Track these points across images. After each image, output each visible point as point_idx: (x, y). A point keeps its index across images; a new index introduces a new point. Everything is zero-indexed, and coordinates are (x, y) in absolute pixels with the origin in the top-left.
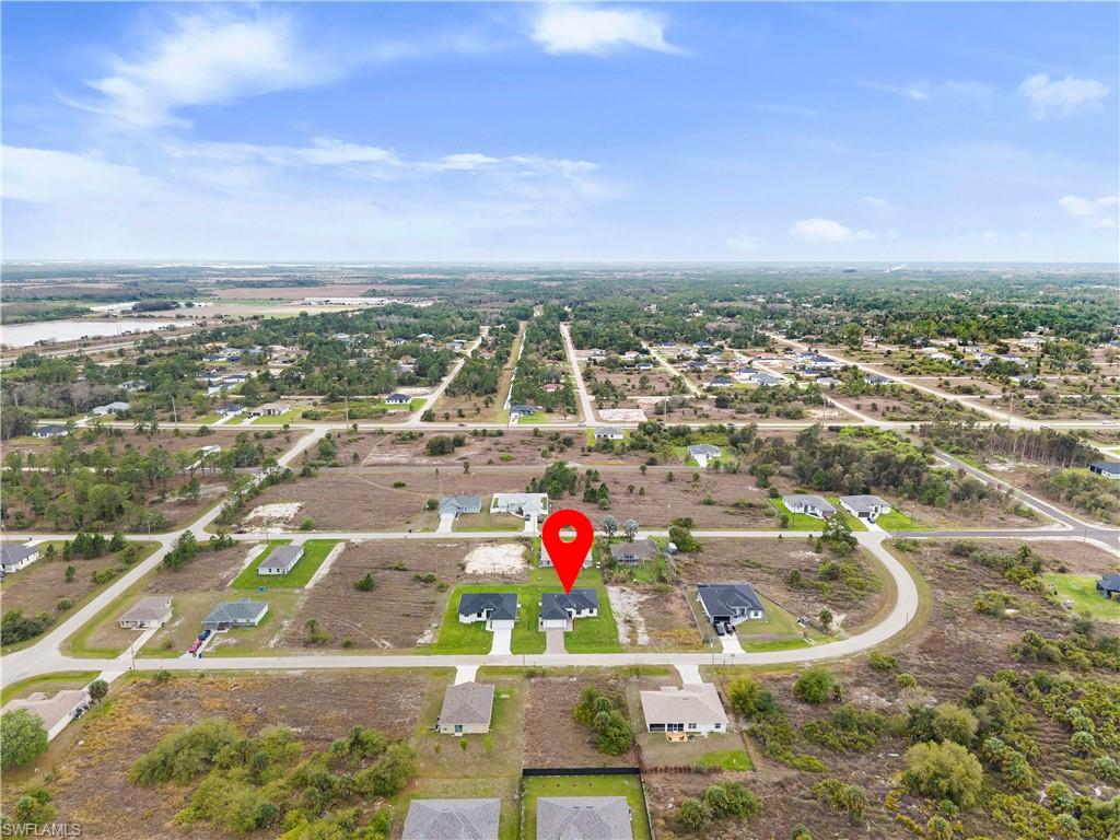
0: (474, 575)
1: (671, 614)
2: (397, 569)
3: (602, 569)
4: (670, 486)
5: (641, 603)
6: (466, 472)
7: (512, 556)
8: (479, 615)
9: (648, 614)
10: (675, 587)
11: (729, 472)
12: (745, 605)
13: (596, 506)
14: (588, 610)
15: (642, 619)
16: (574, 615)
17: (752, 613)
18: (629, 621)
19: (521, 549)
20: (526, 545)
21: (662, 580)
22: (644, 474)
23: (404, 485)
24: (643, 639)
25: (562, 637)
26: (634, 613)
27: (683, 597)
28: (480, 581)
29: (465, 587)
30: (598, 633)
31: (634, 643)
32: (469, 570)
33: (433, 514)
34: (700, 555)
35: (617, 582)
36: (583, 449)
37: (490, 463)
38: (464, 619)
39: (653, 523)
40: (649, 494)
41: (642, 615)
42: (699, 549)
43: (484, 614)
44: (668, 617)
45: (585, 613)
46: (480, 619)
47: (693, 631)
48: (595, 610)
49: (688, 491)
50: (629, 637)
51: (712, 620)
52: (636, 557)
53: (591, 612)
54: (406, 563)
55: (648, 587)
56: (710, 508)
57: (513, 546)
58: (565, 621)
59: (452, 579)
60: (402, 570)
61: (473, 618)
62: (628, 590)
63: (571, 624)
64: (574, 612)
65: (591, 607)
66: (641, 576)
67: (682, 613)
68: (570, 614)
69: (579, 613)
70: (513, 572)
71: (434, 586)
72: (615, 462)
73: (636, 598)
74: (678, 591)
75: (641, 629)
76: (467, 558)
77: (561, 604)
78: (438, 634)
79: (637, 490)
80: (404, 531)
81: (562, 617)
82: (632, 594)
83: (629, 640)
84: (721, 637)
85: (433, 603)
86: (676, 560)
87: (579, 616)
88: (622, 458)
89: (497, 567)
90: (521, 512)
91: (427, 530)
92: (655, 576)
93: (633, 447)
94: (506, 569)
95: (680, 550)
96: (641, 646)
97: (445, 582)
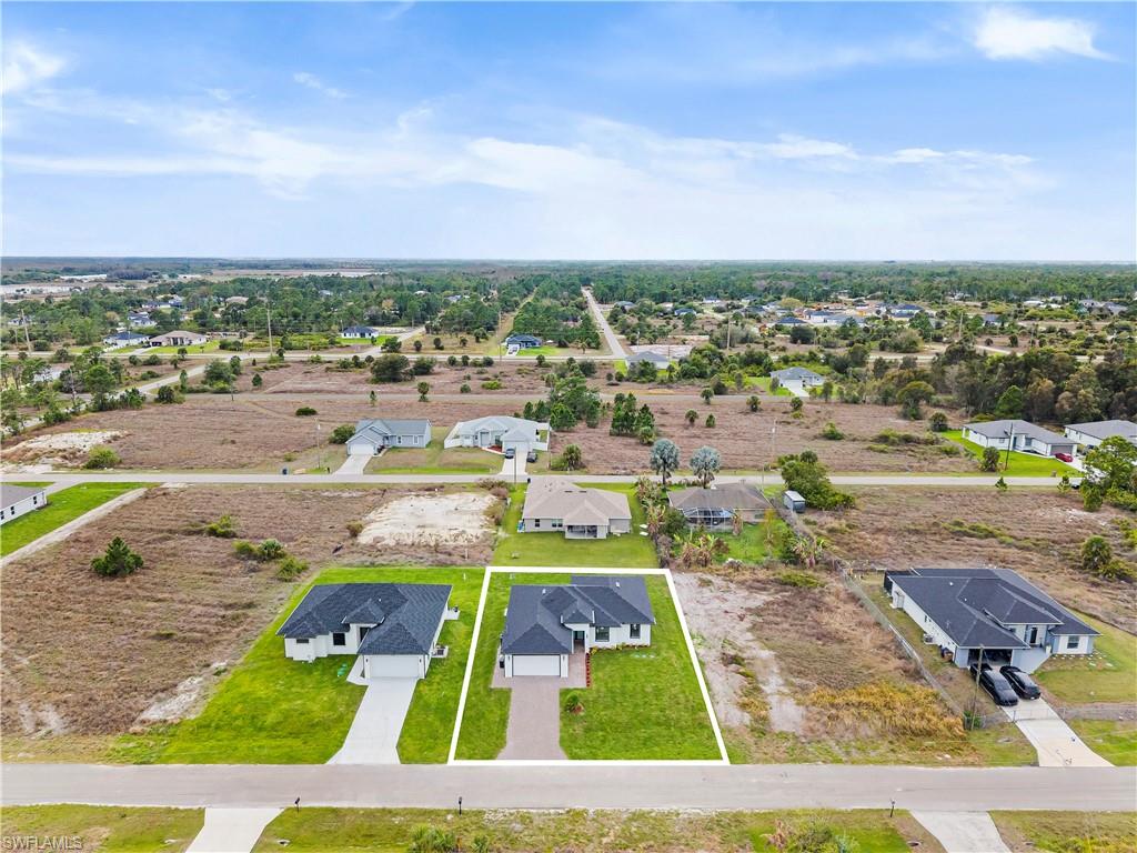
0: (375, 548)
1: (841, 641)
2: (213, 532)
3: (653, 537)
4: (753, 416)
5: (758, 612)
6: (423, 399)
7: (466, 513)
8: (339, 640)
9: (779, 641)
10: (823, 576)
11: (847, 402)
12: (1045, 619)
13: (633, 441)
14: (626, 629)
15: (766, 654)
16: (590, 641)
17: (1063, 640)
18: (735, 660)
19: (487, 500)
20: (497, 495)
21: (793, 558)
22: (708, 403)
23: (312, 412)
24: (786, 714)
25: (555, 709)
26: (743, 638)
27: (854, 598)
28: (380, 560)
29: (338, 572)
30: (658, 693)
31: (761, 727)
32: (365, 538)
33: (341, 449)
34: (854, 513)
35: (688, 564)
36: (609, 377)
37: (465, 390)
38: (296, 651)
39: (739, 463)
40: (722, 427)
41: (766, 642)
42: (848, 502)
43: (352, 637)
44: (835, 648)
45: (619, 636)
46: (339, 650)
47: (919, 690)
48: (645, 630)
49: (789, 423)
50: (744, 706)
51: (962, 659)
52: (725, 514)
53: (635, 632)
54: (239, 524)
55: (762, 575)
56: (835, 445)
57: (472, 496)
58: (565, 659)
59: (320, 555)
60: (225, 535)
61: (322, 646)
62: (718, 581)
63: (581, 667)
64: (590, 633)
65: (635, 621)
66: (738, 552)
67: (868, 640)
68: (579, 640)
69: (603, 635)
70: (461, 541)
71: (275, 567)
72: (660, 391)
73: (739, 599)
74: (834, 584)
75: (773, 684)
76: (372, 515)
77: (557, 613)
78: (214, 690)
79: (702, 420)
80: (275, 472)
81: (554, 649)
82: (728, 590)
83: (747, 718)
84: (1008, 711)
85: (250, 605)
86: (807, 522)
87: (602, 644)
88: (669, 387)
89: (428, 531)
90: (498, 446)
91: (319, 470)
92: (775, 554)
93: (686, 375)
94: (445, 535)
95: (809, 506)
96: (784, 736)
97: (298, 561)
